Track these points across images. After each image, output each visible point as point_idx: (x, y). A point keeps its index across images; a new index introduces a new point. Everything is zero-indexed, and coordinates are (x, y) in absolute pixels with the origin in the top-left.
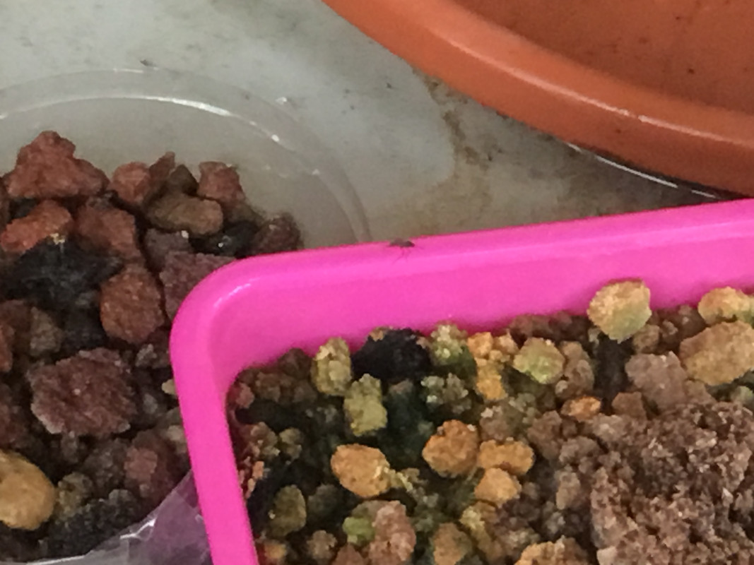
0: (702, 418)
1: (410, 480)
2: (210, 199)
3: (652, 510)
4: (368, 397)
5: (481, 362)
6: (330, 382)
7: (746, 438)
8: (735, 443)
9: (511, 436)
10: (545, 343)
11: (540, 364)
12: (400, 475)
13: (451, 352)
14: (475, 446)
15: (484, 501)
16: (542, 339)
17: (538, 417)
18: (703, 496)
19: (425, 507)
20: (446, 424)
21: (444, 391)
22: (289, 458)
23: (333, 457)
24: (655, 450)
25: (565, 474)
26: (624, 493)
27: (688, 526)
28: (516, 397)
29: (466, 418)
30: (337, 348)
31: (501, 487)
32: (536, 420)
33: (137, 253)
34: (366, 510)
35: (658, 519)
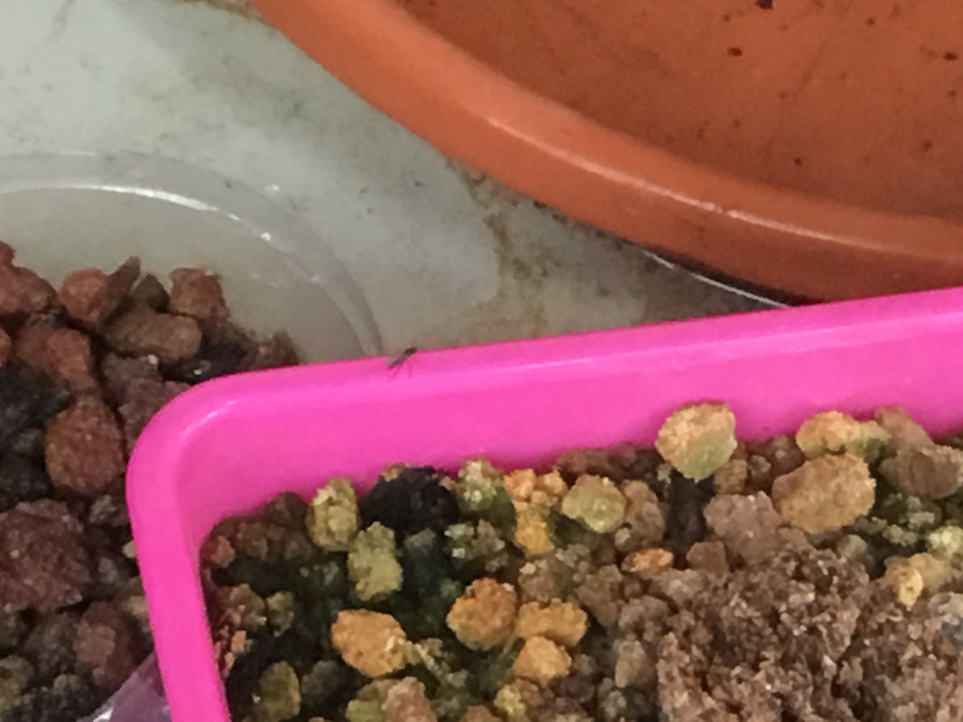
0: (798, 569)
1: (430, 653)
2: (184, 315)
3: (734, 682)
4: (378, 550)
5: (520, 506)
6: (330, 533)
7: (854, 593)
8: (838, 598)
9: (558, 597)
10: (601, 482)
11: (596, 507)
12: (418, 646)
13: (483, 493)
14: (513, 609)
15: (524, 678)
16: (598, 477)
17: (592, 573)
18: (798, 665)
19: (450, 686)
20: (475, 583)
21: (474, 542)
22: (278, 628)
23: (334, 627)
24: (737, 609)
25: (626, 643)
26: (700, 662)
27: (779, 702)
28: (565, 549)
29: (501, 576)
30: (339, 490)
31: (545, 661)
32: (589, 577)
33: (90, 382)
34: (376, 692)
35: (740, 692)
